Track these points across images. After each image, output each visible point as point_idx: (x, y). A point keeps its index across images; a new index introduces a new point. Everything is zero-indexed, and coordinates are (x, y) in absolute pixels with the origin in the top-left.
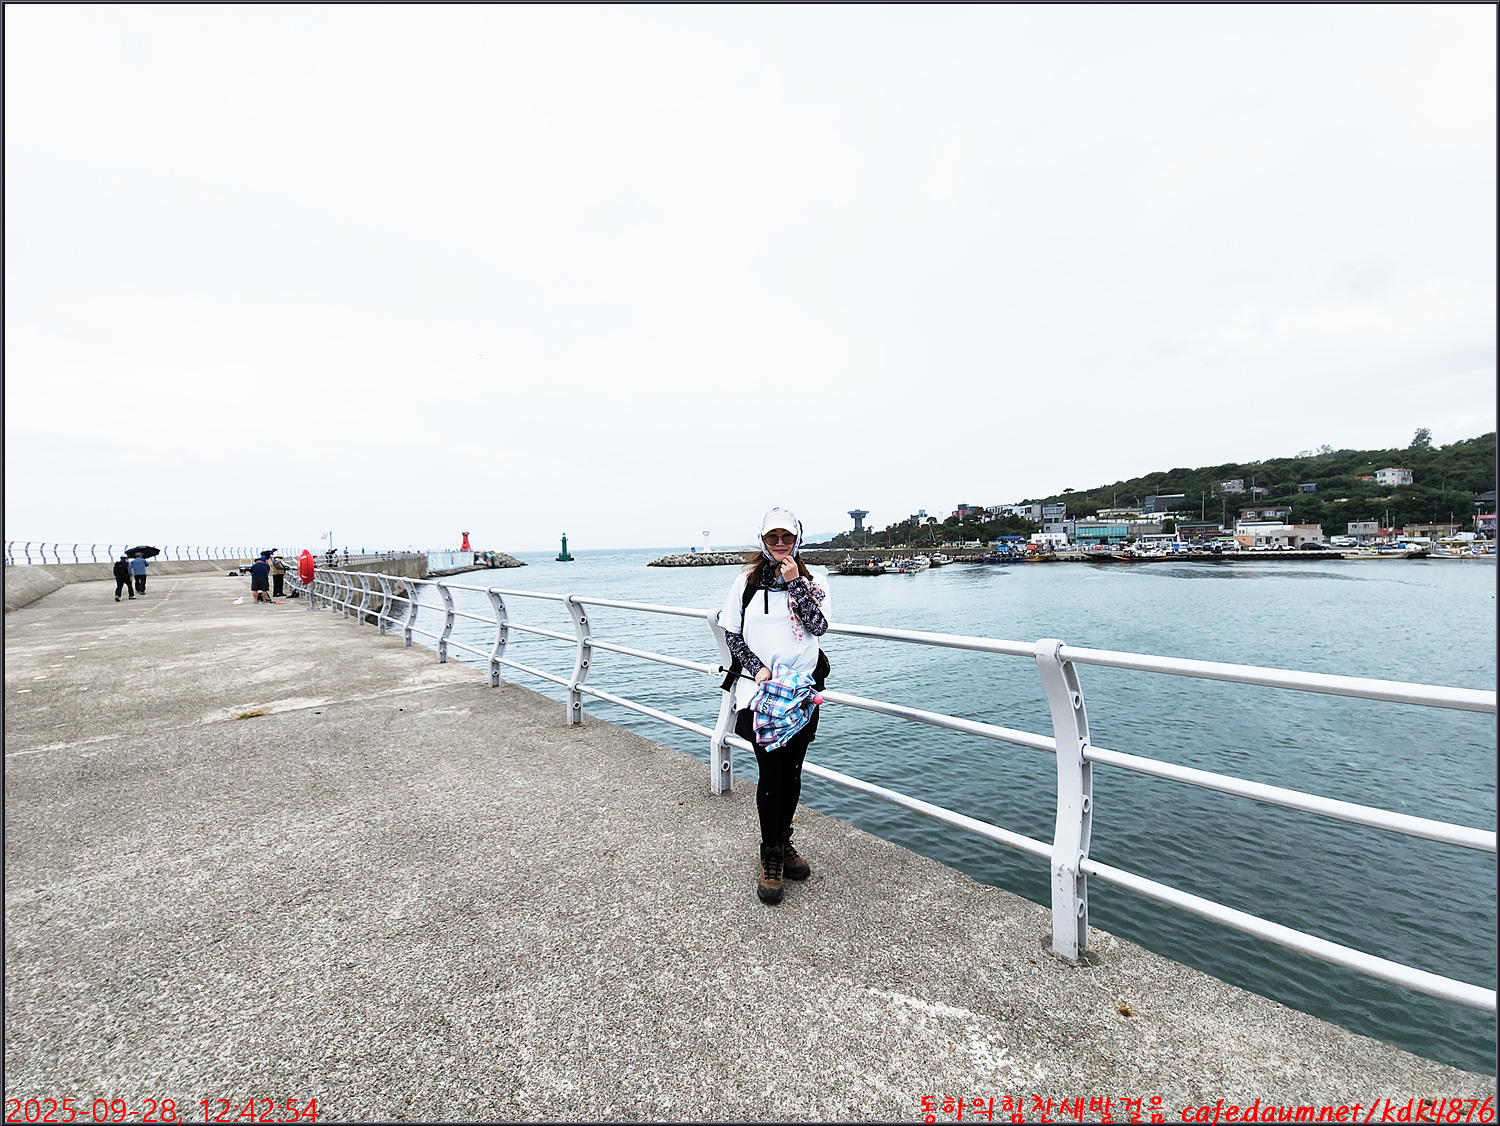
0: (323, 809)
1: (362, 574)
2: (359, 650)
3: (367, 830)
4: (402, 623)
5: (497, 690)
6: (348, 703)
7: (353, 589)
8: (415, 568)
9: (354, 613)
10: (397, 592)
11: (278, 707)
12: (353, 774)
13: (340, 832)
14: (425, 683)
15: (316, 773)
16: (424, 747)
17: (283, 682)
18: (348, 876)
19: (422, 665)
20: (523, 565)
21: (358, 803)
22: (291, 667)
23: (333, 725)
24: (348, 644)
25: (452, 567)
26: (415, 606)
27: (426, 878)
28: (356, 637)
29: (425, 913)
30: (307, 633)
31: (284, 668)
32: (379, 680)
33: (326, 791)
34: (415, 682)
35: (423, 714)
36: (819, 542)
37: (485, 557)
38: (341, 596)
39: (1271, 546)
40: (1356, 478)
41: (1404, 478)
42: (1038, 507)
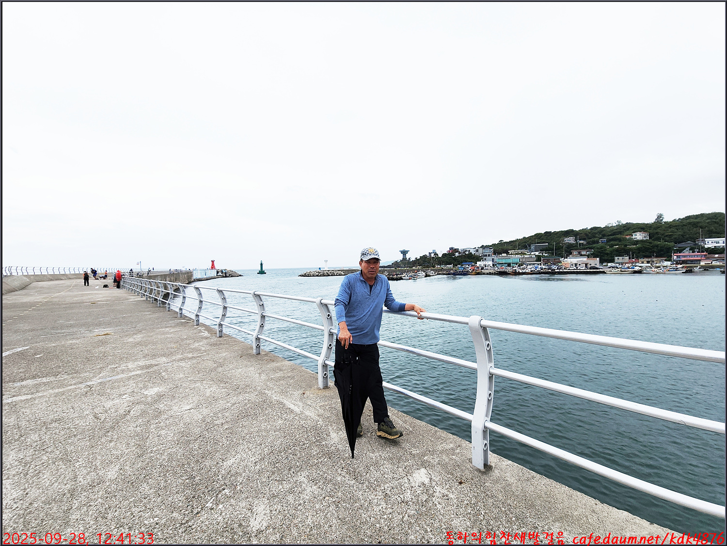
8: (188, 278)
20: (240, 276)
25: (205, 277)
37: (222, 272)
39: (577, 268)
40: (624, 237)
41: (644, 237)
42: (482, 249)
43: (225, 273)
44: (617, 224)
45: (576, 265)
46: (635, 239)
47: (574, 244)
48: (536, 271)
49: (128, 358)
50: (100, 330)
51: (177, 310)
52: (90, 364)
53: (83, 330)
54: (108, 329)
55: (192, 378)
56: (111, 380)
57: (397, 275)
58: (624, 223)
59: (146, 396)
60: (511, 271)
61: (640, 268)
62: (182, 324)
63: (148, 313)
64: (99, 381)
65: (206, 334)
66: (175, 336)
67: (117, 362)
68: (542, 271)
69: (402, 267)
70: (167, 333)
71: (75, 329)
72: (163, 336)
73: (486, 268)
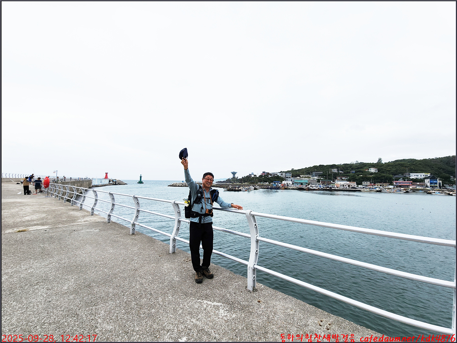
0: (44, 260)
1: (66, 185)
2: (63, 211)
3: (59, 265)
4: (79, 202)
5: (109, 224)
6: (57, 228)
7: (63, 190)
8: (88, 184)
9: (62, 198)
10: (79, 192)
11: (31, 228)
12: (56, 249)
13: (50, 266)
14: (85, 221)
15: (43, 249)
16: (82, 241)
17: (34, 221)
18: (51, 278)
19: (85, 216)
20: (126, 184)
21: (56, 258)
22: (37, 216)
23: (51, 234)
24: (59, 209)
25: (101, 184)
26: (85, 197)
27: (77, 278)
28: (63, 206)
29: (75, 287)
30: (44, 204)
31: (34, 216)
32: (69, 220)
33: (46, 254)
34: (82, 221)
35: (83, 231)
36: (222, 181)
37: (113, 181)
38: (59, 192)
39: (344, 187)
40: (364, 170)
41: (375, 171)
42: (284, 173)
43: (115, 182)
46: (371, 172)
47: (337, 173)
48: (321, 188)
60: (305, 188)
61: (379, 189)
68: (324, 188)
73: (289, 185)
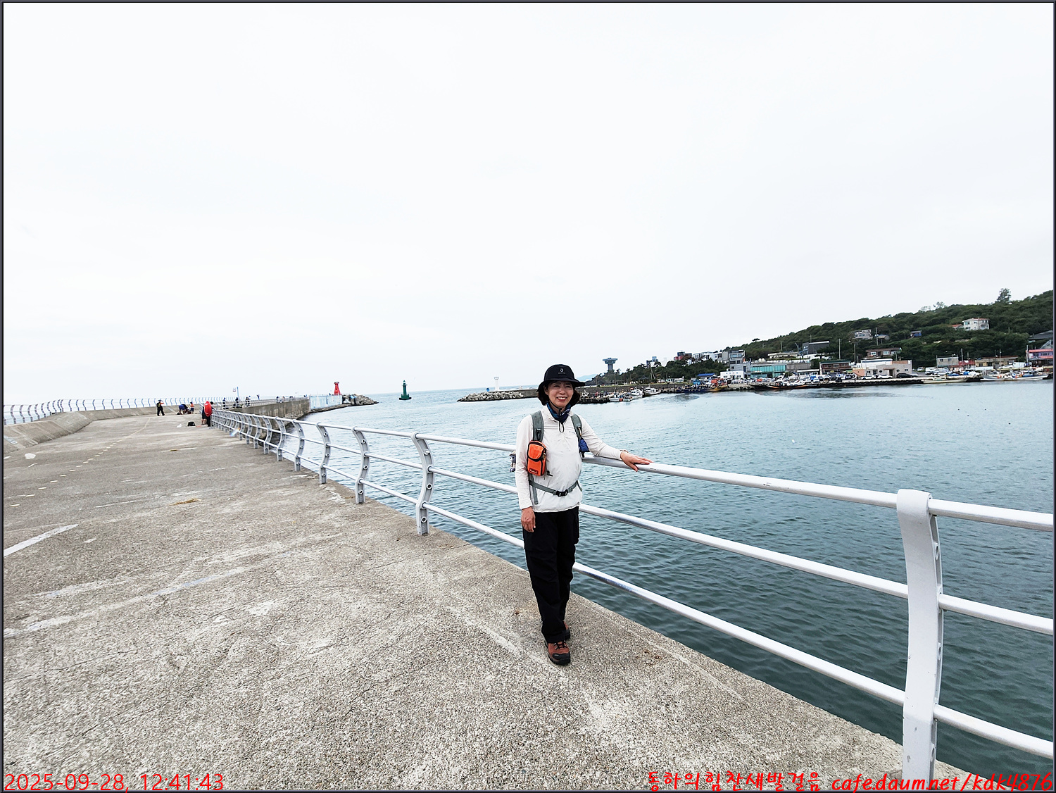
8: (303, 409)
20: (376, 403)
25: (327, 406)
37: (350, 399)
39: (877, 376)
40: (949, 326)
41: (982, 326)
42: (727, 353)
43: (355, 400)
44: (937, 307)
45: (875, 372)
46: (968, 330)
47: (870, 340)
48: (812, 383)
49: (224, 542)
50: (182, 493)
51: (293, 459)
52: (165, 555)
53: (157, 494)
54: (193, 492)
55: (325, 582)
56: (197, 586)
57: (601, 395)
58: (949, 305)
59: (253, 619)
60: (774, 384)
61: (978, 374)
62: (301, 482)
63: (250, 465)
64: (178, 587)
65: (338, 498)
66: (291, 502)
67: (207, 551)
68: (821, 382)
69: (607, 384)
70: (281, 497)
71: (147, 493)
72: (274, 503)
73: (735, 380)
